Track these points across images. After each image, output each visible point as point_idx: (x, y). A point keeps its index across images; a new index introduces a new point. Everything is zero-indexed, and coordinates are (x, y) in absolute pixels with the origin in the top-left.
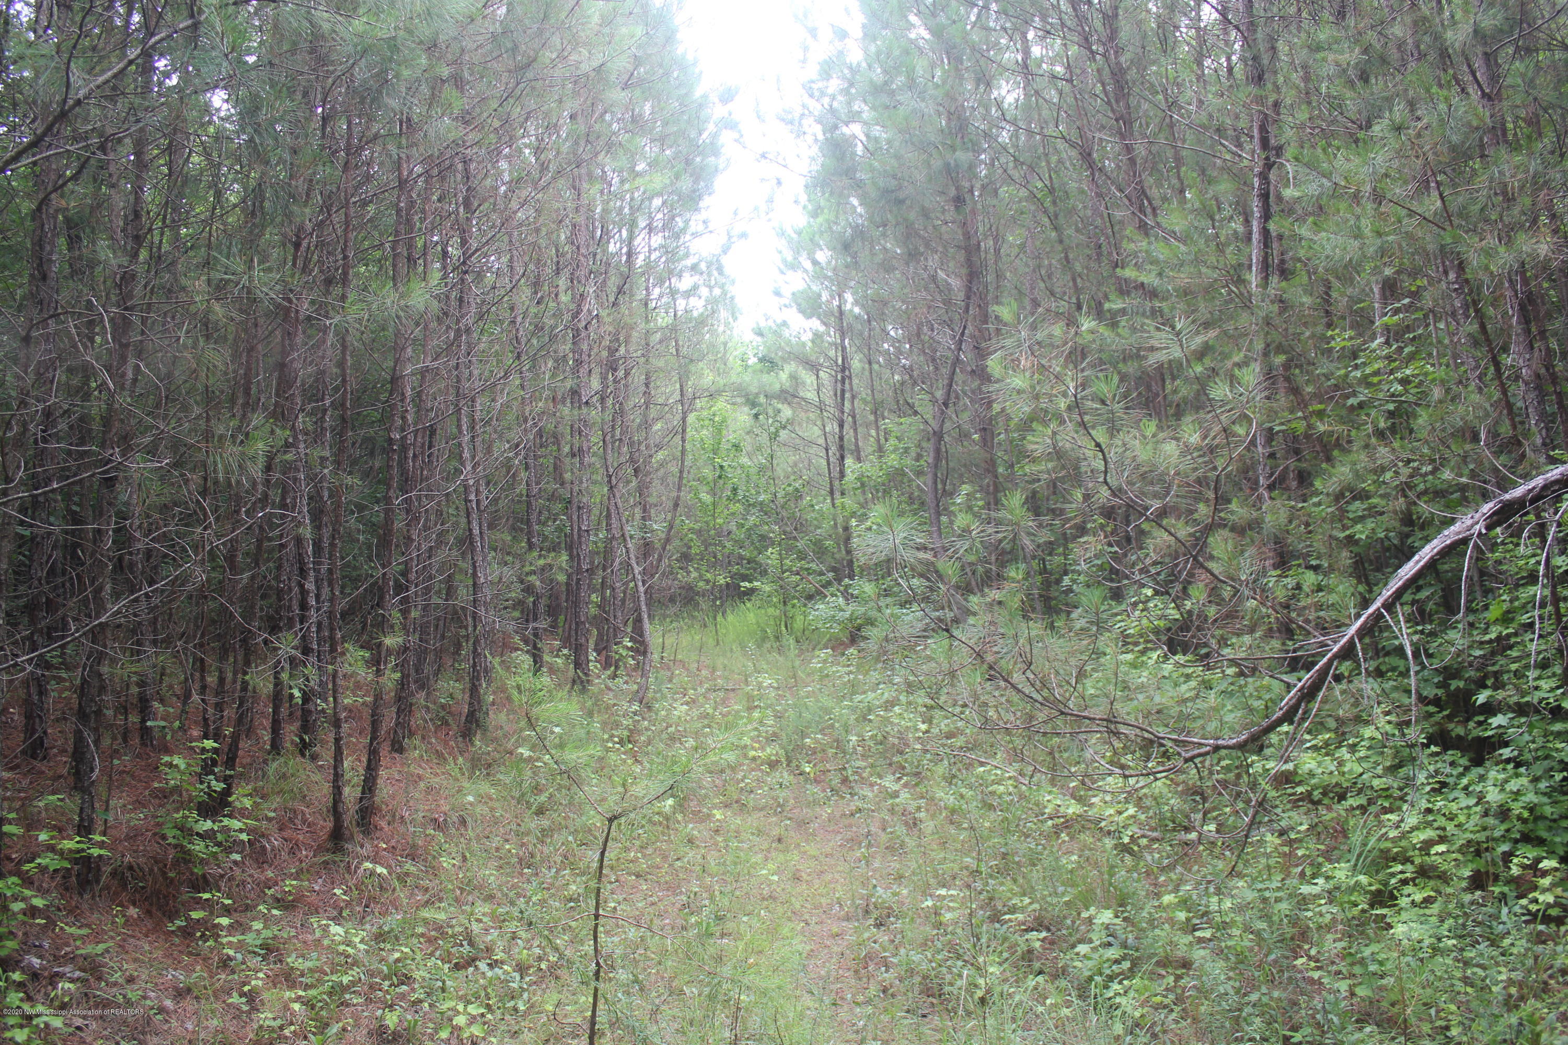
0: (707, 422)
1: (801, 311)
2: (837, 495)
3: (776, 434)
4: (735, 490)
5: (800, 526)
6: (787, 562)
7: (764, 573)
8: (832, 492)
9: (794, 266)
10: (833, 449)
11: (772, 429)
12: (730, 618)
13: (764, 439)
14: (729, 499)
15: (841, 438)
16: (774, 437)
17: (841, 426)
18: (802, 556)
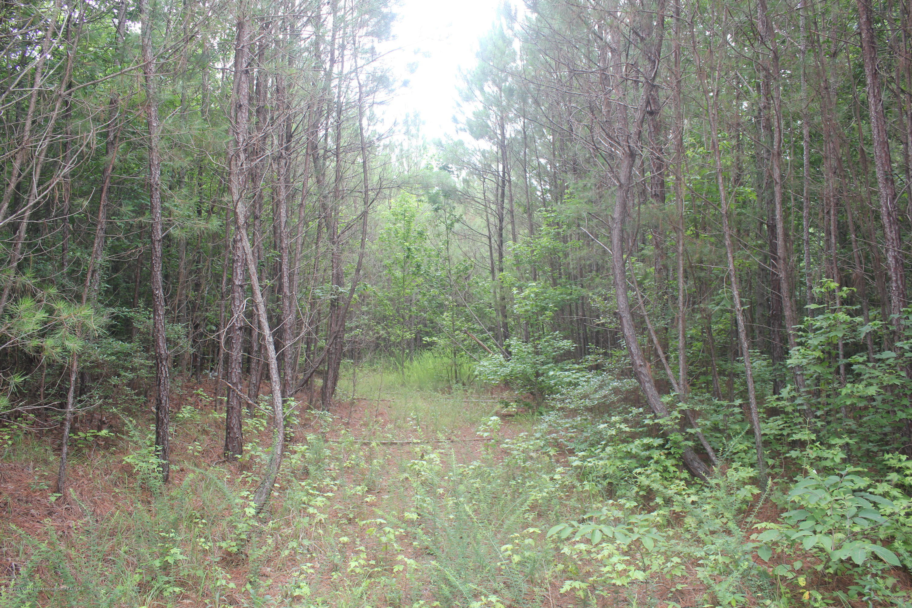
0: (400, 217)
1: (472, 133)
2: (496, 272)
3: (452, 225)
4: (418, 266)
5: (469, 297)
6: (458, 323)
7: (440, 331)
8: (492, 272)
9: (468, 98)
10: (495, 238)
11: (449, 222)
12: (415, 363)
13: (443, 227)
14: (414, 274)
15: (501, 229)
16: (450, 227)
17: (501, 220)
18: (468, 319)
